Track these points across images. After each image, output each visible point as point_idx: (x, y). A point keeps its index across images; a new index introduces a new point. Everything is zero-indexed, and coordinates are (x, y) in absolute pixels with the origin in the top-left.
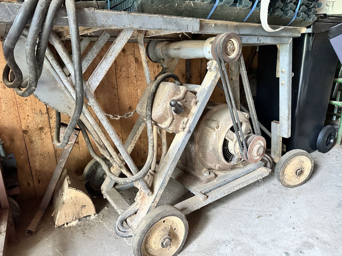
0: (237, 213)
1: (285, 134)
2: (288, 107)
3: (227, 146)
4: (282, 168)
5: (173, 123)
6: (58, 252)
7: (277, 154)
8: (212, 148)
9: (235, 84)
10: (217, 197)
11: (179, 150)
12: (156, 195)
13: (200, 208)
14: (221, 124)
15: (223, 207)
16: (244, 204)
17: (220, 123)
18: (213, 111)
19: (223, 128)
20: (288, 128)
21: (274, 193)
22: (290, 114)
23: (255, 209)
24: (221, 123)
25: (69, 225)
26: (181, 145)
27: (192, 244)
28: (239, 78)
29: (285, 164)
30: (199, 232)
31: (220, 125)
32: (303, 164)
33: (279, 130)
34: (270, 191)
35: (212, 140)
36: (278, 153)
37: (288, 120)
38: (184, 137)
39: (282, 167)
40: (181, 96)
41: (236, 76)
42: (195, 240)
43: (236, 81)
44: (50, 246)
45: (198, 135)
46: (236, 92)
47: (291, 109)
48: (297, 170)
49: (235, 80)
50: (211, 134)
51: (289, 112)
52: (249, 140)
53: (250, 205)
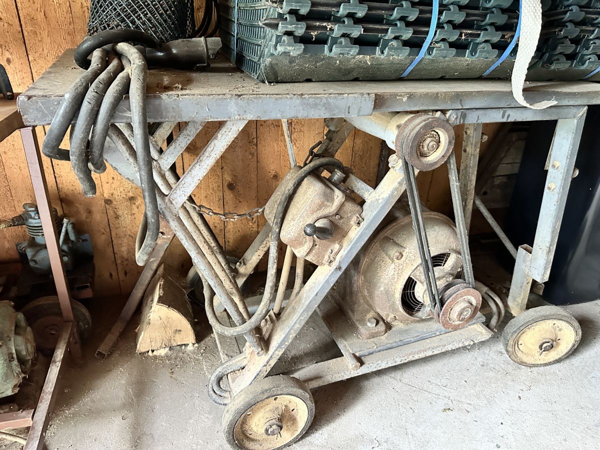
0: (412, 395)
1: (538, 274)
2: (553, 232)
3: (414, 289)
4: (516, 334)
5: (314, 251)
6: (132, 394)
7: (518, 302)
8: (385, 289)
9: (470, 160)
10: (380, 366)
11: (316, 295)
12: (271, 357)
13: (347, 379)
14: (408, 254)
15: (393, 378)
16: (430, 380)
17: (405, 252)
18: (399, 225)
19: (409, 260)
20: (545, 267)
21: (492, 370)
22: (554, 245)
23: (446, 394)
24: (407, 250)
25: (155, 353)
26: (321, 288)
27: (320, 432)
28: (478, 150)
29: (521, 328)
30: (338, 414)
31: (404, 254)
32: (559, 333)
33: (528, 263)
34: (485, 364)
35: (386, 277)
36: (520, 302)
37: (548, 253)
38: (328, 276)
39: (515, 332)
40: (332, 211)
41: (473, 147)
42: (328, 425)
43: (472, 155)
44: (123, 382)
45: (366, 261)
46: (469, 175)
47: (558, 235)
48: (544, 343)
49: (470, 154)
50: (385, 267)
51: (552, 240)
52: (449, 293)
53: (439, 384)
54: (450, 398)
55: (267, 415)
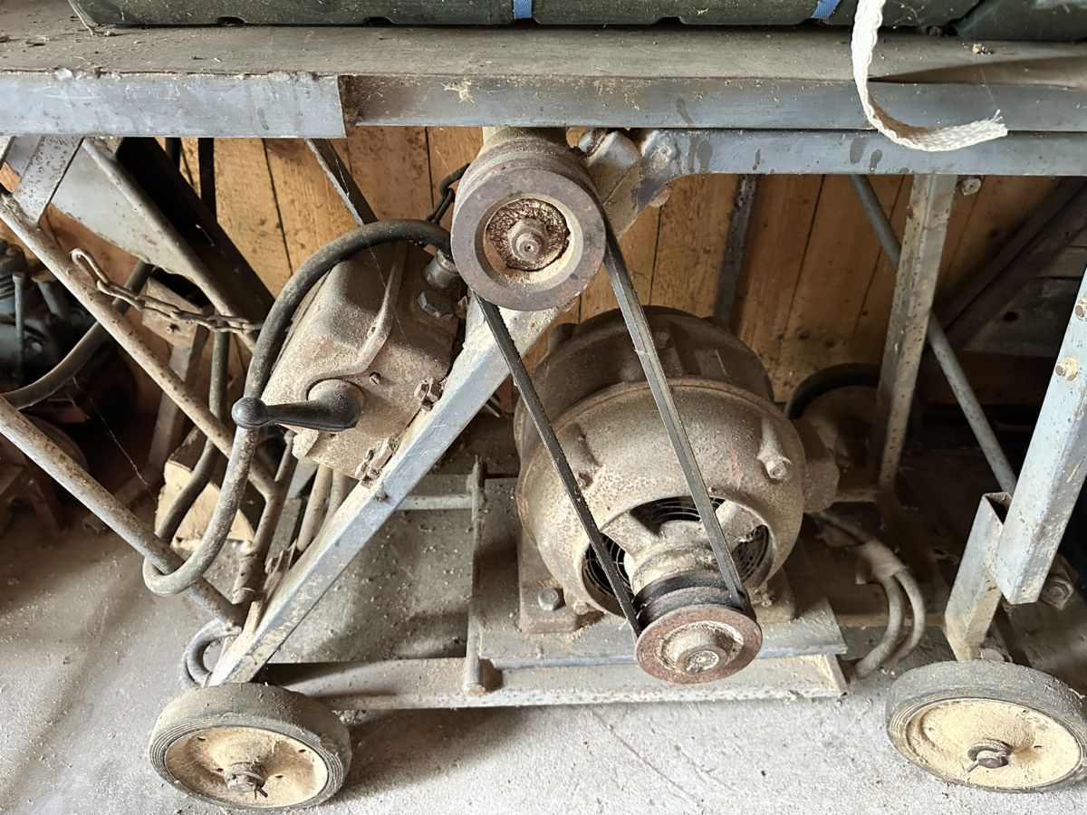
0: (620, 770)
1: (1008, 581)
3: (622, 561)
4: (911, 709)
5: (329, 449)
10: (539, 700)
12: (258, 641)
13: (458, 709)
16: (681, 745)
17: (599, 473)
20: (1026, 571)
21: (845, 764)
22: (1057, 521)
23: (700, 791)
24: (602, 471)
26: (345, 533)
27: (382, 797)
29: (926, 700)
30: (439, 768)
31: (596, 479)
32: (1039, 733)
33: (994, 544)
35: (553, 521)
37: (1039, 540)
38: (359, 510)
39: (909, 702)
40: (354, 364)
42: (404, 787)
48: (982, 749)
50: (553, 498)
53: (698, 762)
54: (703, 804)
55: (233, 752)
